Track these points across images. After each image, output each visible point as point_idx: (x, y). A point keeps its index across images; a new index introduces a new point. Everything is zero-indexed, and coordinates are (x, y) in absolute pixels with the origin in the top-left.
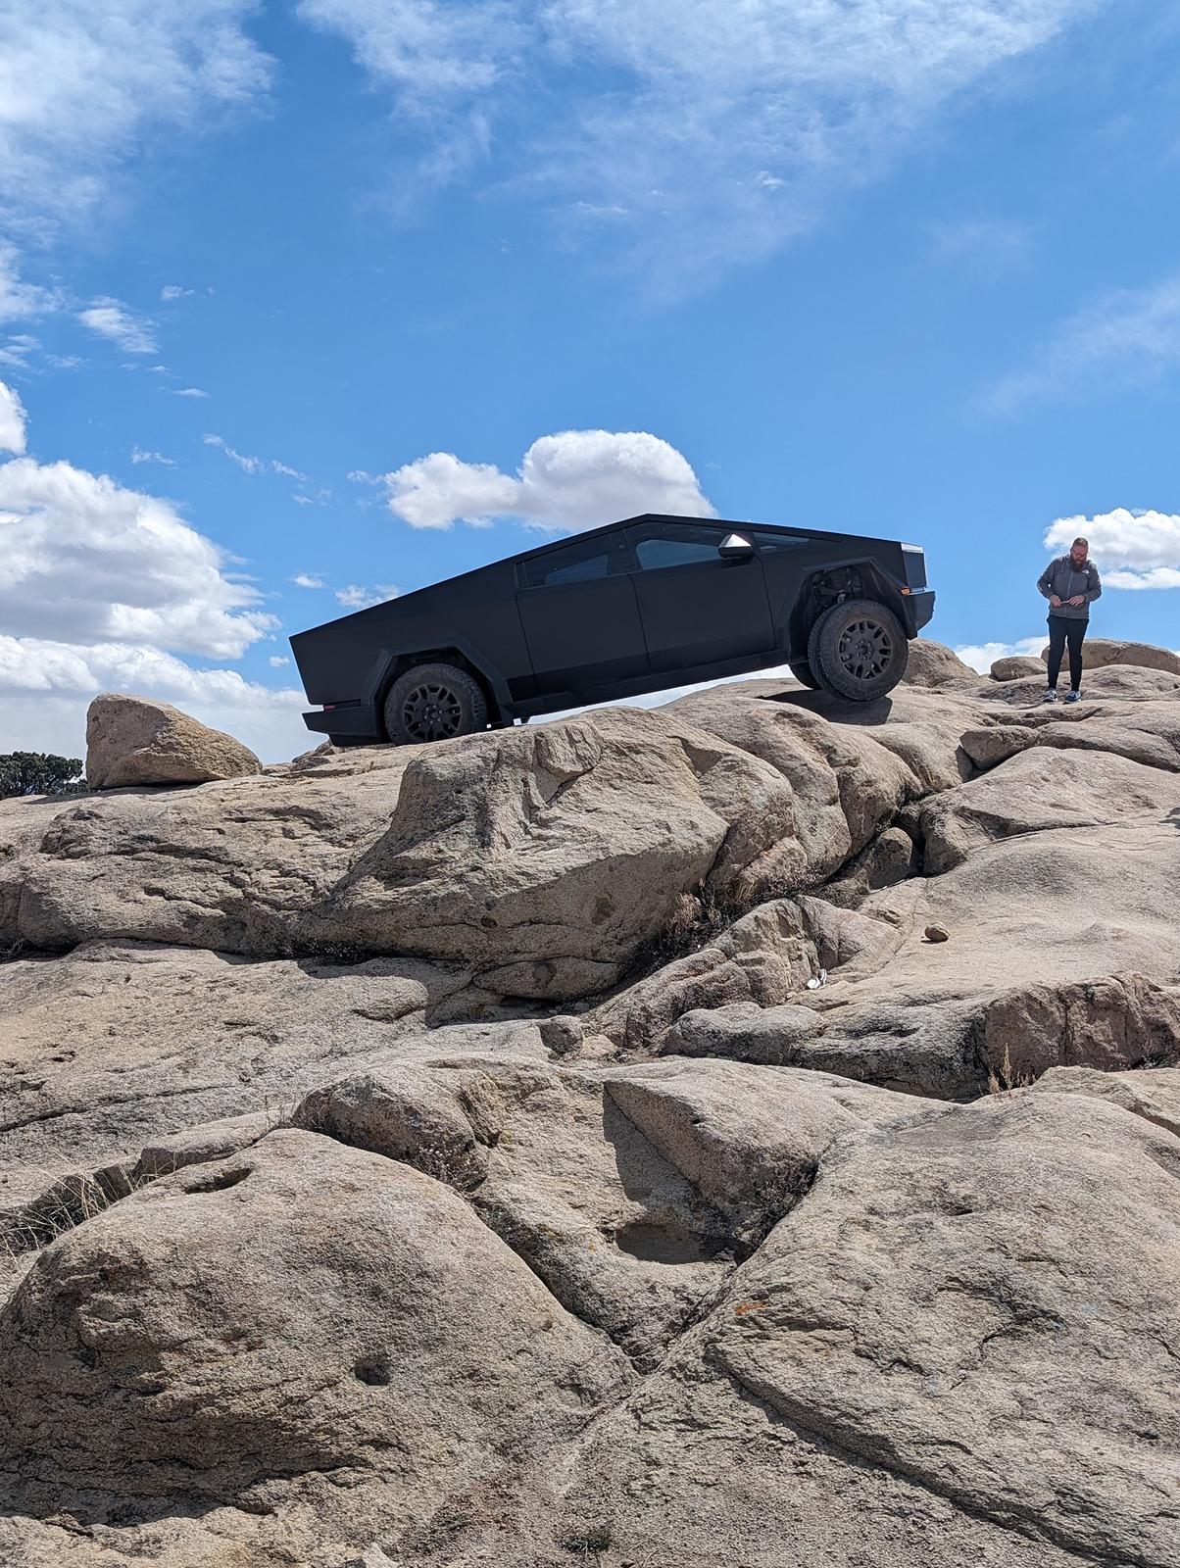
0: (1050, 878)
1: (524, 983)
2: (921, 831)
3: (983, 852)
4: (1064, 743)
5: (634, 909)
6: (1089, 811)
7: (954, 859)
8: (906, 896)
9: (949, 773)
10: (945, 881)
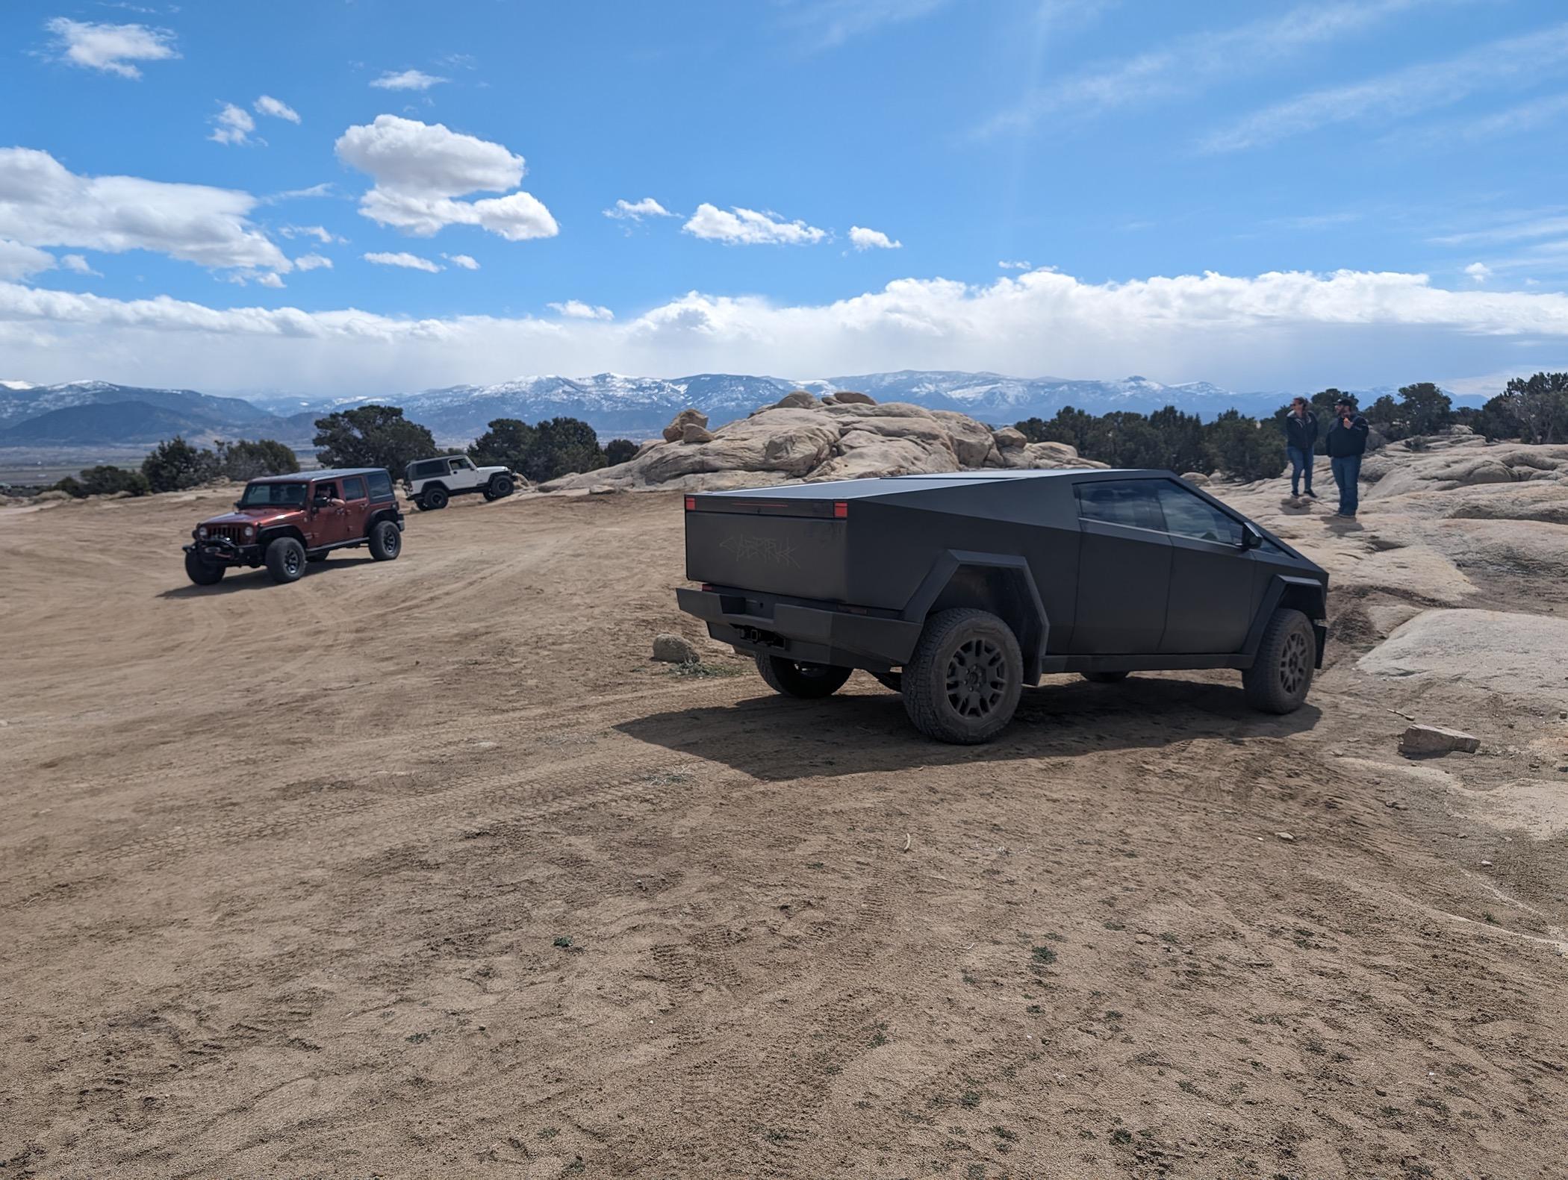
0: (861, 456)
1: (796, 473)
2: (838, 448)
3: (850, 452)
4: (856, 429)
5: (809, 463)
6: (865, 444)
7: (845, 453)
8: (838, 459)
9: (838, 437)
10: (844, 457)
